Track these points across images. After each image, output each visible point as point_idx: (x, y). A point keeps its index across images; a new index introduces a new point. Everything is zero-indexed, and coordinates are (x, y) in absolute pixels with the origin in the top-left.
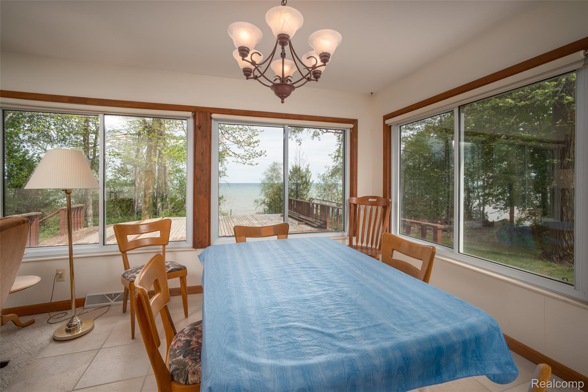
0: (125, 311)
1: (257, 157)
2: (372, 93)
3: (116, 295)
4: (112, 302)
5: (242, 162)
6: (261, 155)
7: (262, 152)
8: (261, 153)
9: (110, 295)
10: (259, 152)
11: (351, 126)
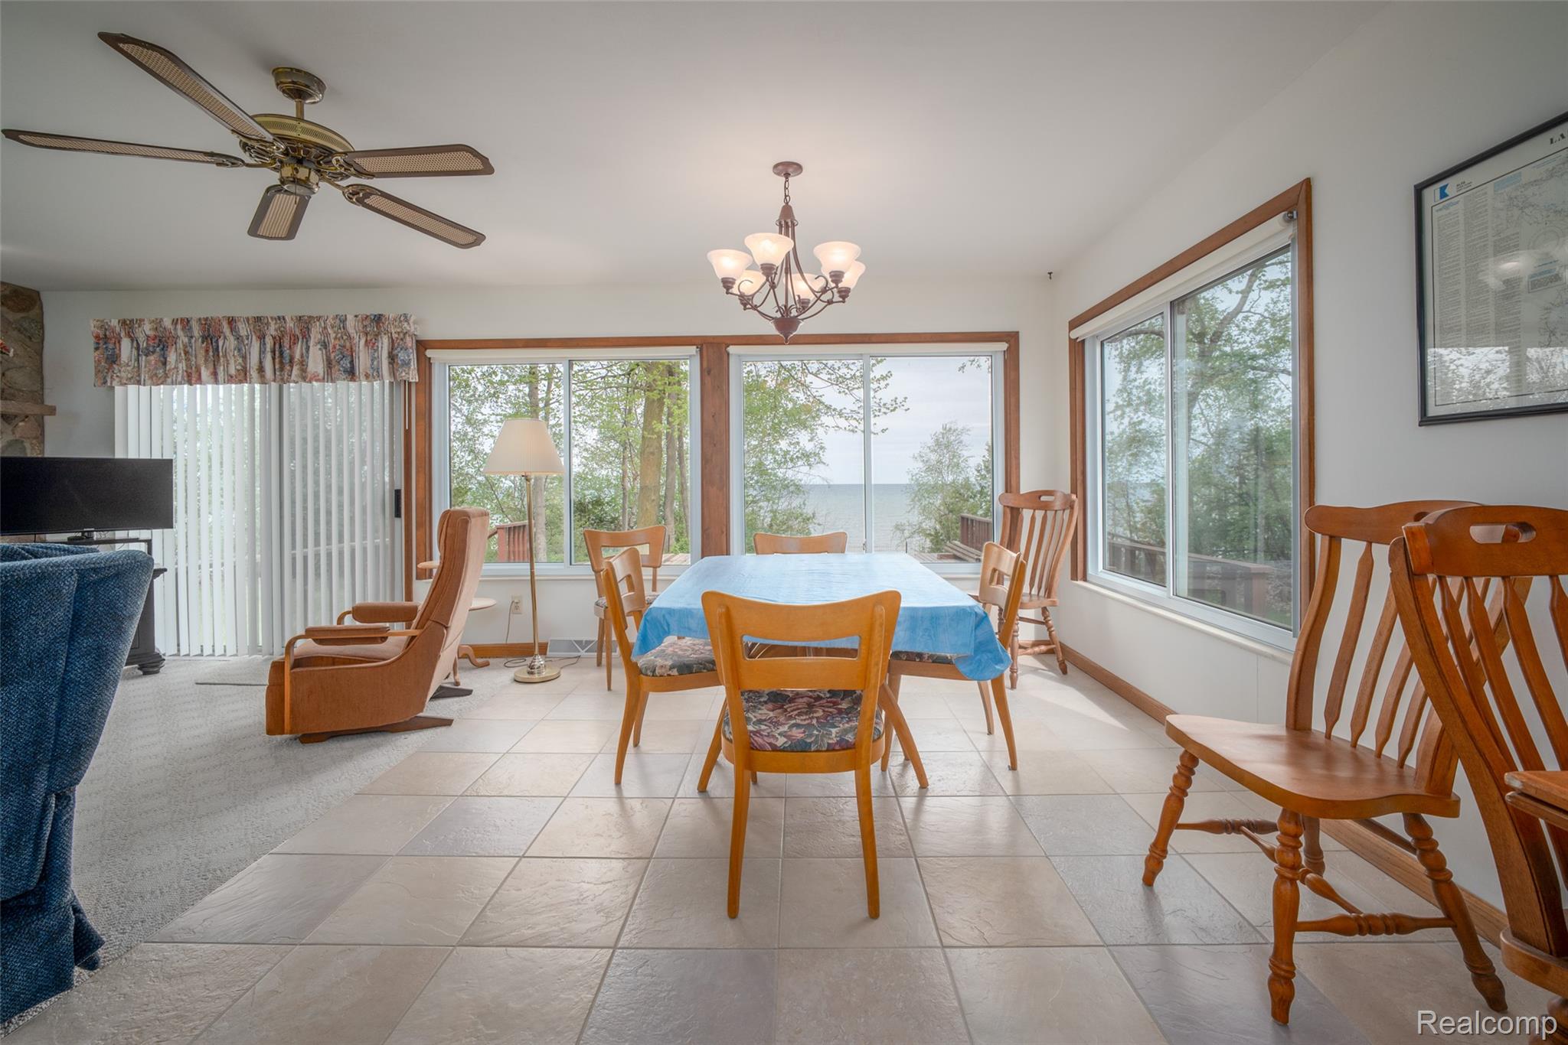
0: (599, 664)
1: (885, 413)
2: (1050, 273)
3: (588, 642)
4: (583, 653)
5: (848, 428)
6: (896, 408)
7: (898, 401)
8: (894, 403)
9: (579, 642)
10: (889, 402)
11: (1004, 346)
